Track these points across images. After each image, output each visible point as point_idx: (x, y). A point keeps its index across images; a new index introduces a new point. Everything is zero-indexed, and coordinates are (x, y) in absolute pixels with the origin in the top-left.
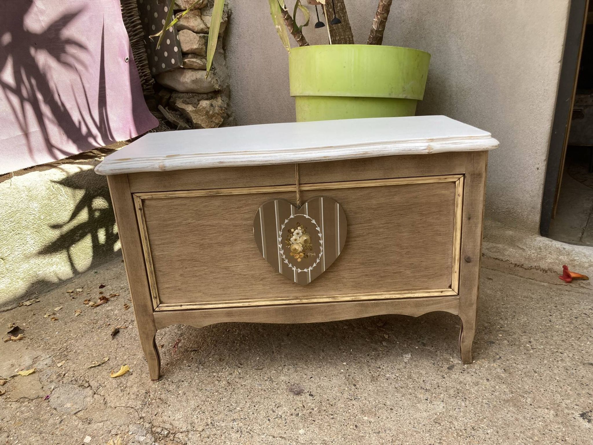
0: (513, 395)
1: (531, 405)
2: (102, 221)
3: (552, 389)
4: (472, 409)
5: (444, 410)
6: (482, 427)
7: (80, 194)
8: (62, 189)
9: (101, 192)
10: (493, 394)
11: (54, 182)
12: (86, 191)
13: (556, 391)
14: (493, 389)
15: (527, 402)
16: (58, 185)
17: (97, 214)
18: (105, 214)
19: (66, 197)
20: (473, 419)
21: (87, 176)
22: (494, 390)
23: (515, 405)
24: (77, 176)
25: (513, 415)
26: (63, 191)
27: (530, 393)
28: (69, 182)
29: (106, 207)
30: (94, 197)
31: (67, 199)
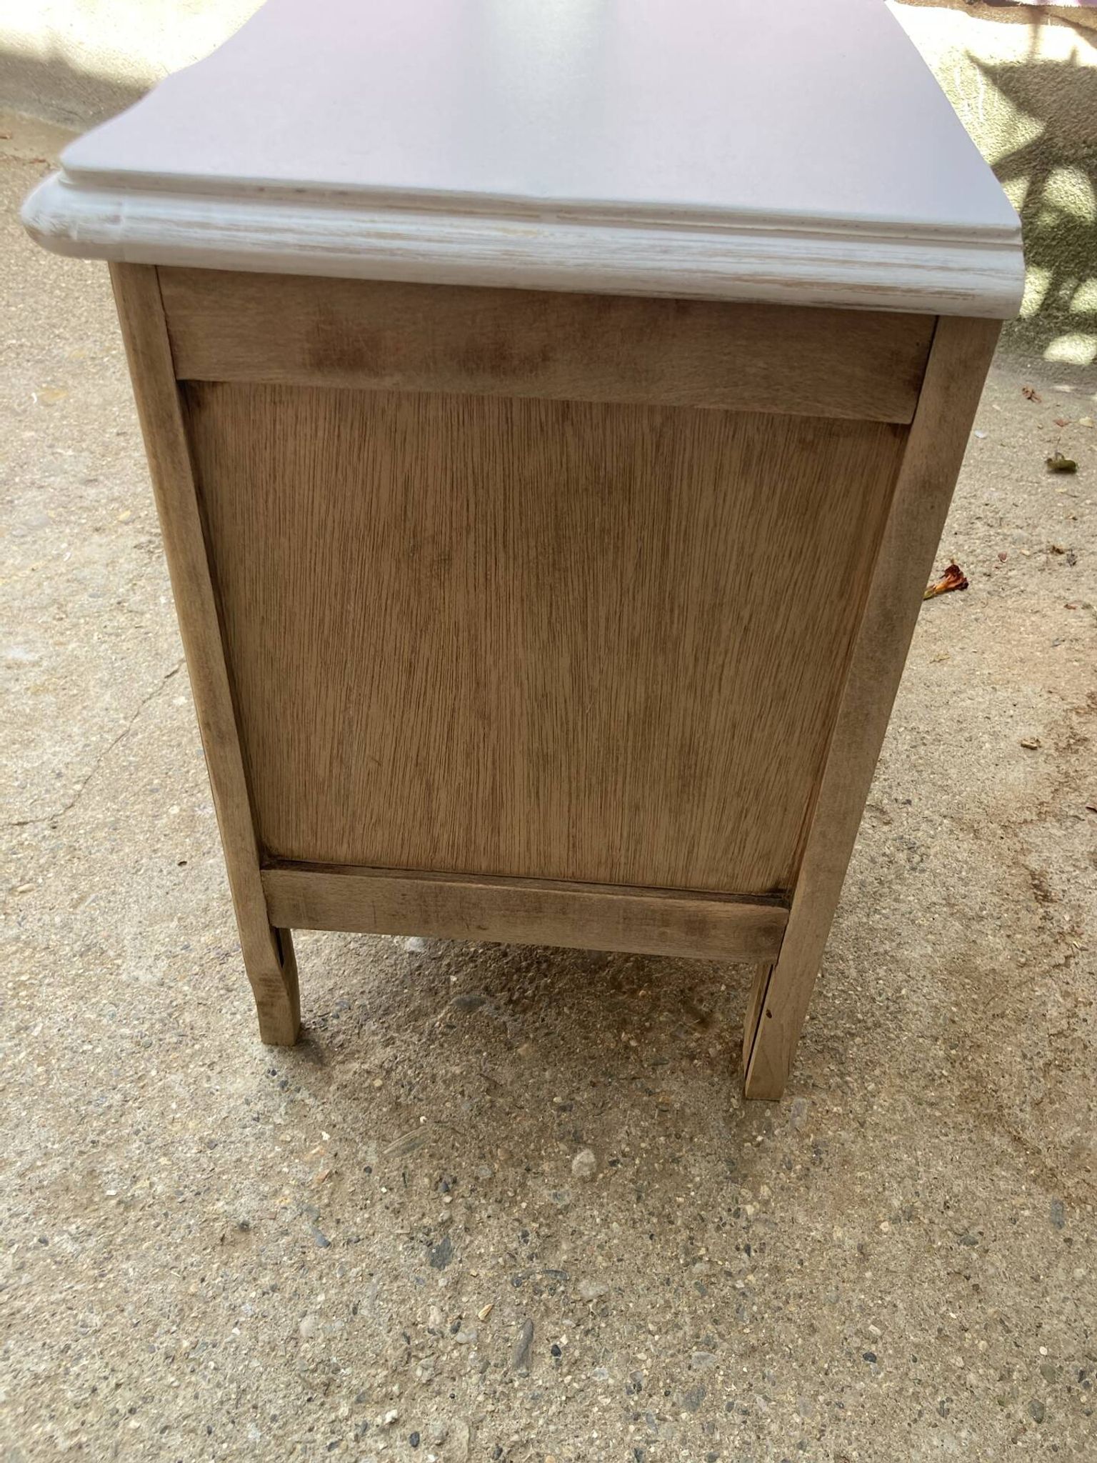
0: (113, 1202)
1: (44, 1241)
2: (1048, 246)
3: (84, 1362)
4: (99, 1050)
5: (124, 977)
6: (19, 1052)
7: (1029, 130)
8: (982, 91)
9: (1089, 156)
10: (137, 1132)
11: (973, 60)
12: (1046, 130)
13: (67, 1372)
14: (159, 1142)
15: (61, 1233)
16: (978, 71)
17: (1048, 219)
18: (1069, 230)
19: (981, 117)
20: (57, 1039)
21: (1071, 83)
22: (153, 1145)
23: (67, 1190)
24: (1044, 71)
25: (27, 1158)
26: (982, 96)
27: (97, 1264)
28: (1011, 79)
29: (1084, 212)
30: (1061, 161)
31: (982, 125)
